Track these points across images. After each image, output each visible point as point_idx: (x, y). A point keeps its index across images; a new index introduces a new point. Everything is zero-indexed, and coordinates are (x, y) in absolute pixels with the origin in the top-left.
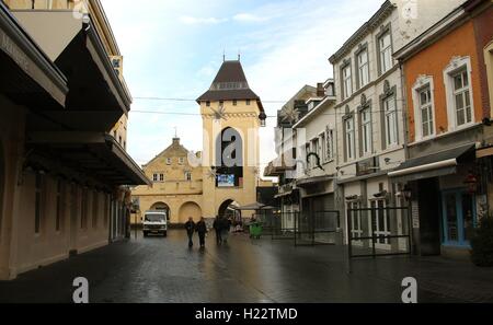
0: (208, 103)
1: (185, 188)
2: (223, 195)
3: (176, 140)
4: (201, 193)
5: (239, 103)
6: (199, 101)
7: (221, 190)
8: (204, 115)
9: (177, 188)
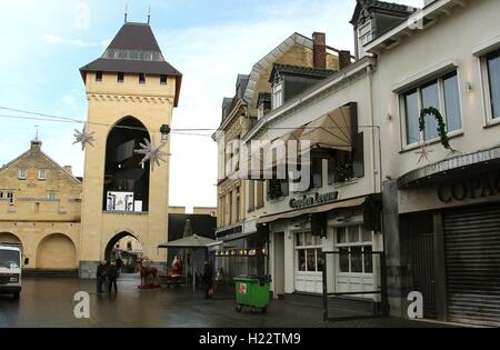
0: (99, 76)
1: (49, 211)
2: (114, 225)
3: (36, 144)
4: (77, 220)
5: (149, 81)
6: (84, 72)
7: (112, 216)
8: (91, 95)
9: (37, 211)
